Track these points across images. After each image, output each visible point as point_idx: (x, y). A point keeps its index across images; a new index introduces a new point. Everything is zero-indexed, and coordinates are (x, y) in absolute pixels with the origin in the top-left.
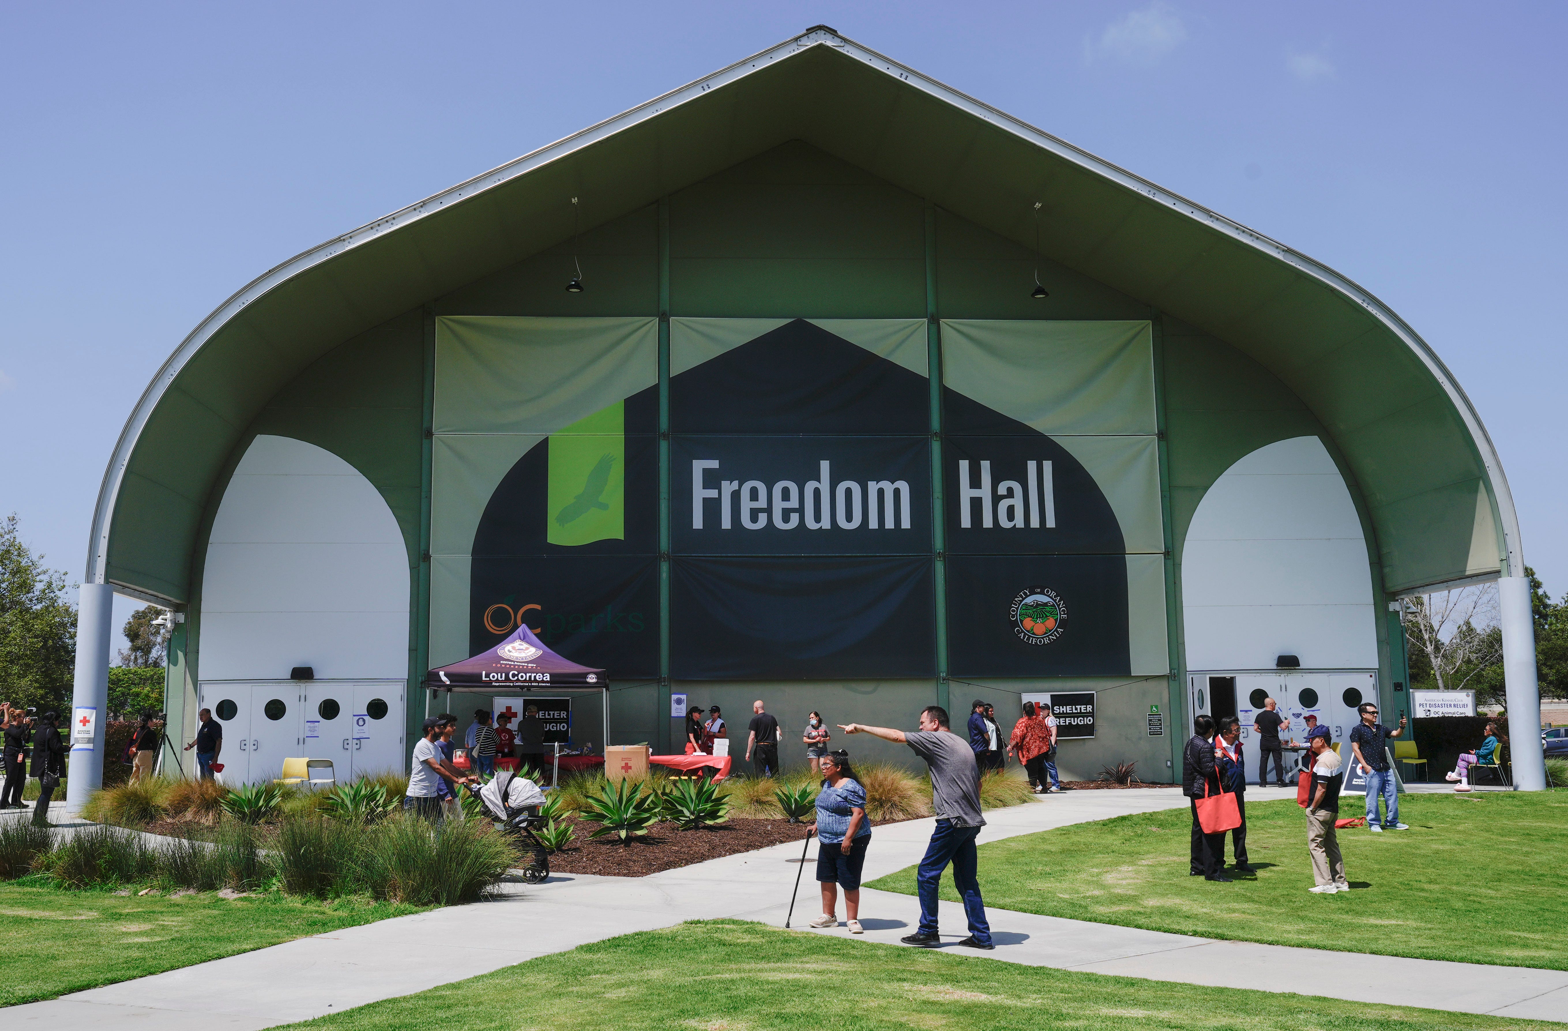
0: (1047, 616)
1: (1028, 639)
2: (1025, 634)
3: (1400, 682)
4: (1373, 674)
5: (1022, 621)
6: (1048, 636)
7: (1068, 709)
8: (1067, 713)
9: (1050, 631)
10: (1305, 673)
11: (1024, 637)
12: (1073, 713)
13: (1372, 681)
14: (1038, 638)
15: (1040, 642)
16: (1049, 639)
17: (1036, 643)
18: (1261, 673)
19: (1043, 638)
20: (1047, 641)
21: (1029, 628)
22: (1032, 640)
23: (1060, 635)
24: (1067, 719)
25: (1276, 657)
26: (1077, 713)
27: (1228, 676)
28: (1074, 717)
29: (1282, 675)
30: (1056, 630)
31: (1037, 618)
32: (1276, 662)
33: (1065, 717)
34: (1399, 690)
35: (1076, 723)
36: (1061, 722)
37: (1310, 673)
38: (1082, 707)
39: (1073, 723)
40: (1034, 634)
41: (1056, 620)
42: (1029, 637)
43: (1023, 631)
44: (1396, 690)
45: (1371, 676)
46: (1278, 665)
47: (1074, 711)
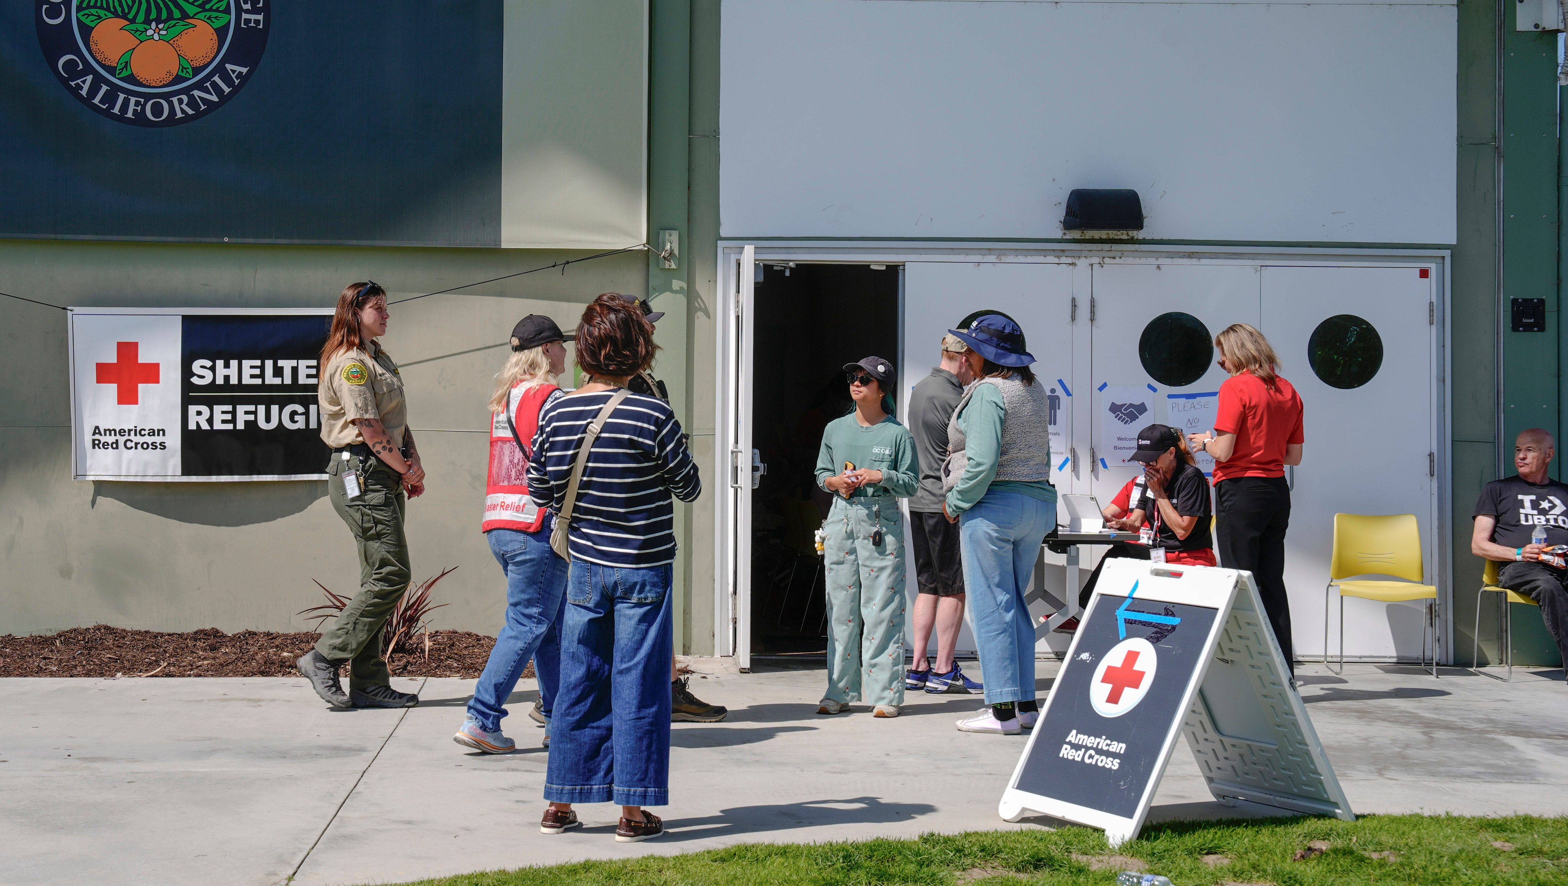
0: (185, 16)
1: (110, 98)
2: (99, 80)
3: (1533, 294)
4: (1433, 267)
5: (86, 31)
6: (186, 91)
7: (247, 372)
8: (240, 387)
9: (197, 71)
10: (1171, 255)
11: (94, 90)
12: (264, 387)
13: (1427, 290)
14: (148, 97)
15: (157, 110)
16: (192, 103)
17: (140, 116)
18: (1001, 252)
19: (167, 96)
20: (181, 108)
21: (113, 57)
22: (126, 103)
23: (236, 90)
24: (241, 409)
25: (1064, 197)
26: (282, 387)
27: (877, 260)
28: (268, 402)
29: (1083, 263)
30: (220, 70)
31: (147, 21)
32: (1061, 213)
33: (234, 402)
34: (1528, 328)
35: (274, 424)
36: (218, 417)
37: (1190, 255)
38: (303, 364)
39: (262, 424)
40: (131, 79)
41: (221, 33)
42: (114, 90)
43: (88, 69)
44: (1516, 325)
45: (1424, 274)
46: (1069, 223)
47: (270, 379)
